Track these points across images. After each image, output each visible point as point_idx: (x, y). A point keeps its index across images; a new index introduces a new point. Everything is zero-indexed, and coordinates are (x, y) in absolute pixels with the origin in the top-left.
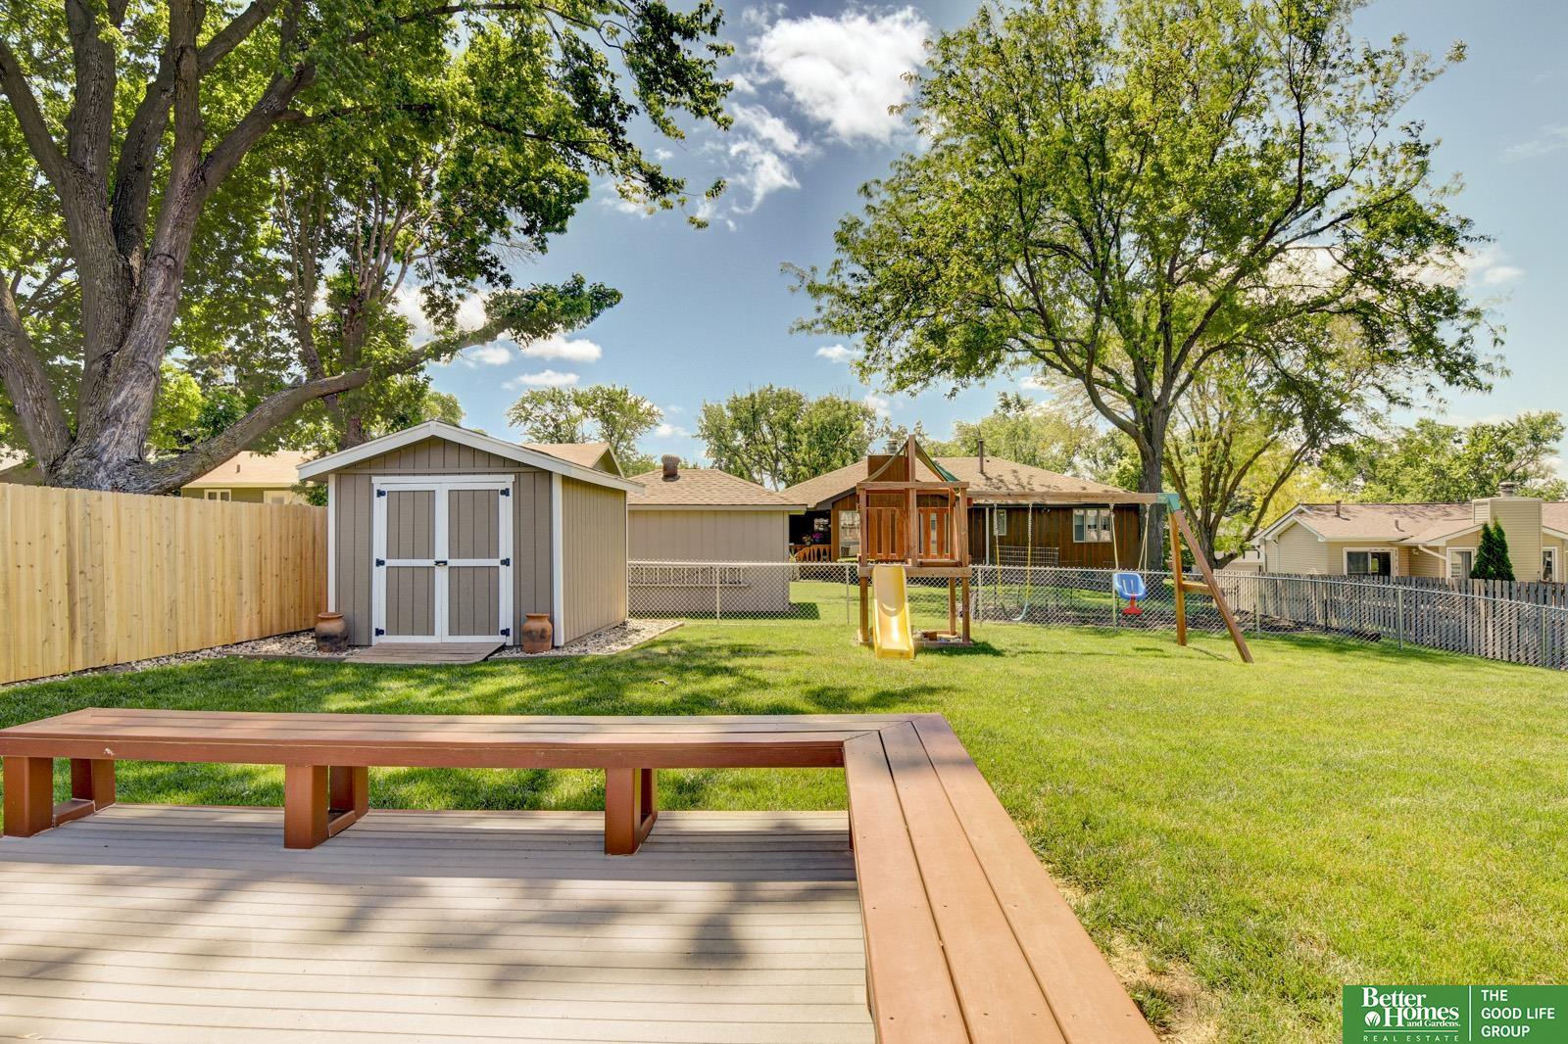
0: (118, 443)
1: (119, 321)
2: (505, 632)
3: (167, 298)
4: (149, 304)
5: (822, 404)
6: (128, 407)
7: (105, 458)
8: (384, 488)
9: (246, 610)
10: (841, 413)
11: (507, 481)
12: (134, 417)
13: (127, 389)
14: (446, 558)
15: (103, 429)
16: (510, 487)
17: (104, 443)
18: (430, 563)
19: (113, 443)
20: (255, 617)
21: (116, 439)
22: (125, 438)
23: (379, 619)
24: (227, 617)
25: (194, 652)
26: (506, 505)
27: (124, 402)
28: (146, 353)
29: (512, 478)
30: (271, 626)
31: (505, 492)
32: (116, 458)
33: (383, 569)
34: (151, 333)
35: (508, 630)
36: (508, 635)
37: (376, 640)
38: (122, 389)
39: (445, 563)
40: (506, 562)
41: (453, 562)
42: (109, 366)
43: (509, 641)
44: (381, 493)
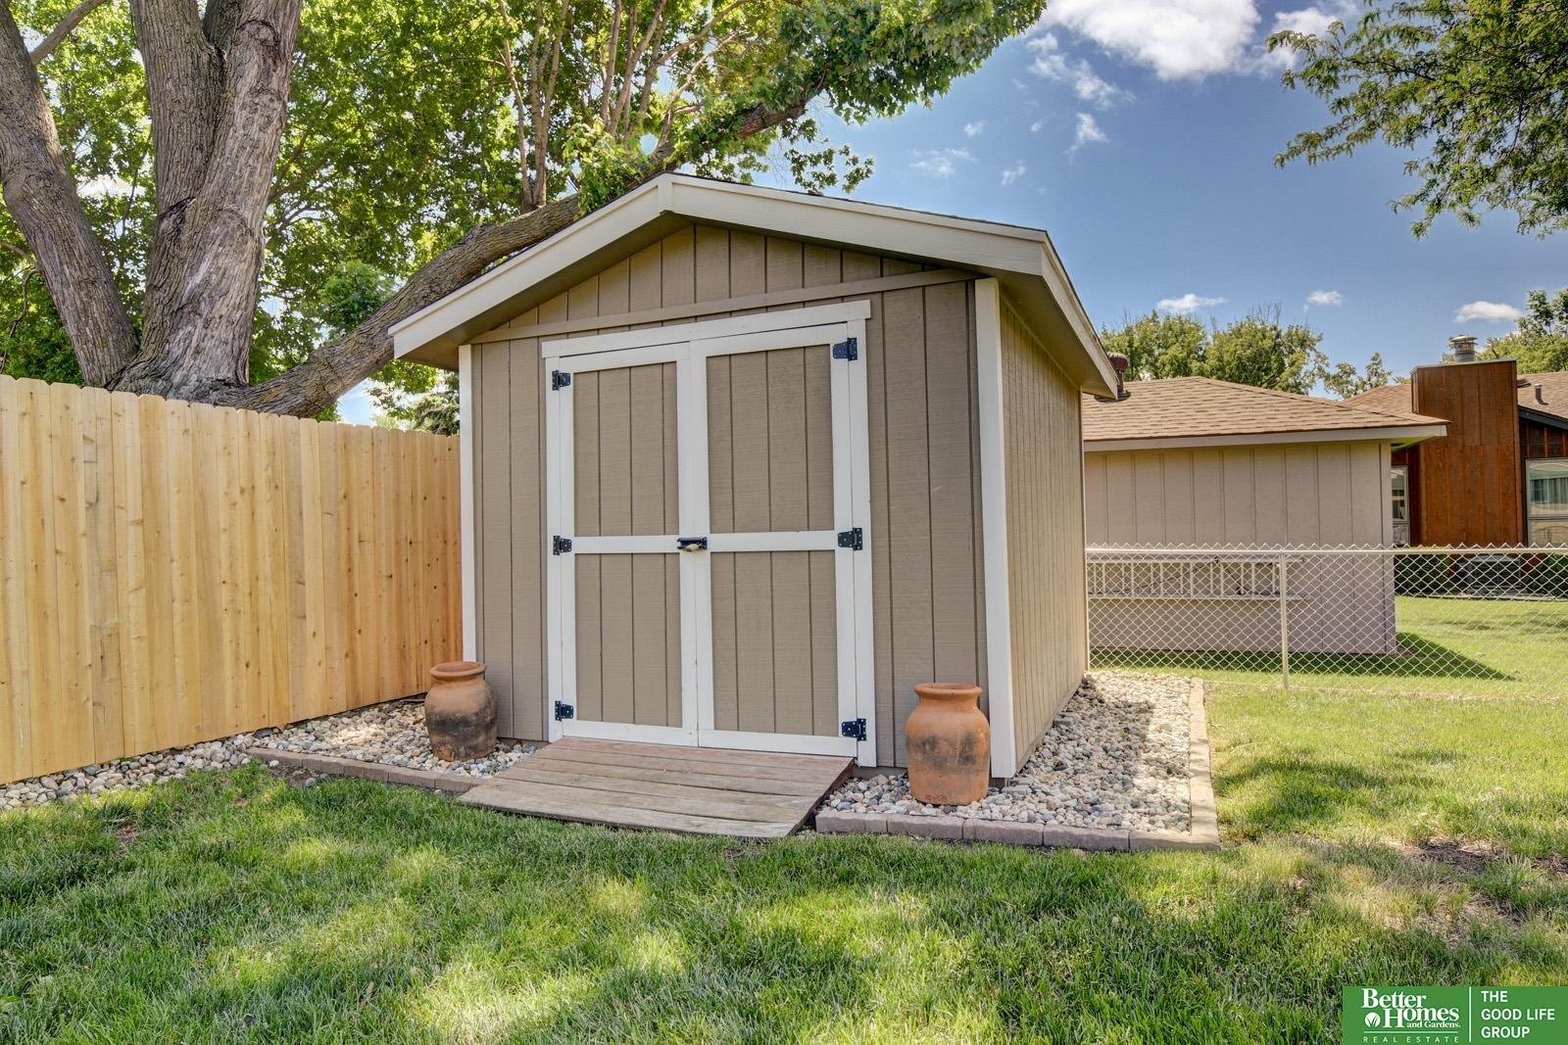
0: (197, 352)
1: (201, 149)
2: (855, 729)
3: (265, 98)
4: (236, 109)
5: (1238, 333)
6: (211, 291)
7: (177, 378)
8: (568, 367)
9: (315, 649)
10: (1267, 344)
11: (852, 319)
12: (222, 308)
13: (209, 257)
14: (701, 530)
15: (175, 329)
16: (858, 331)
17: (177, 351)
18: (668, 543)
19: (190, 352)
20: (340, 667)
21: (194, 344)
22: (208, 344)
23: (562, 685)
24: (267, 669)
25: (175, 751)
26: (849, 383)
27: (206, 282)
28: (234, 195)
29: (862, 309)
30: (380, 681)
31: (848, 350)
32: (194, 378)
33: (568, 558)
34: (242, 160)
35: (861, 722)
36: (861, 737)
37: (558, 730)
38: (201, 260)
39: (702, 543)
40: (851, 539)
41: (719, 542)
42: (183, 221)
43: (866, 753)
44: (560, 380)
